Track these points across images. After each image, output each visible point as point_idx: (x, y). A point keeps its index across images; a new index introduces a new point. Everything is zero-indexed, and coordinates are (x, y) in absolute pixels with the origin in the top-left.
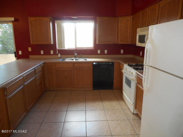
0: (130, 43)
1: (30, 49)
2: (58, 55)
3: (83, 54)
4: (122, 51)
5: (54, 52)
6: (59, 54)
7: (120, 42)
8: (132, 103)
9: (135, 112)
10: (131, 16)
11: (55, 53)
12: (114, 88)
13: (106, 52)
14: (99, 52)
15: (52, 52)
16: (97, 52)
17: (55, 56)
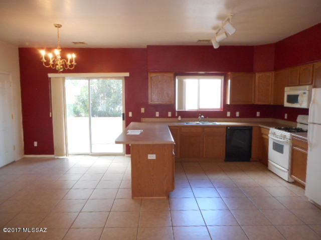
0: (272, 104)
1: (143, 110)
2: (178, 117)
3: (210, 117)
4: (258, 114)
5: (172, 114)
6: (180, 117)
7: (257, 103)
8: (286, 170)
9: (291, 180)
10: (273, 73)
11: (173, 116)
12: (251, 160)
13: (238, 114)
14: (229, 114)
15: (170, 114)
16: (226, 114)
17: (174, 119)
